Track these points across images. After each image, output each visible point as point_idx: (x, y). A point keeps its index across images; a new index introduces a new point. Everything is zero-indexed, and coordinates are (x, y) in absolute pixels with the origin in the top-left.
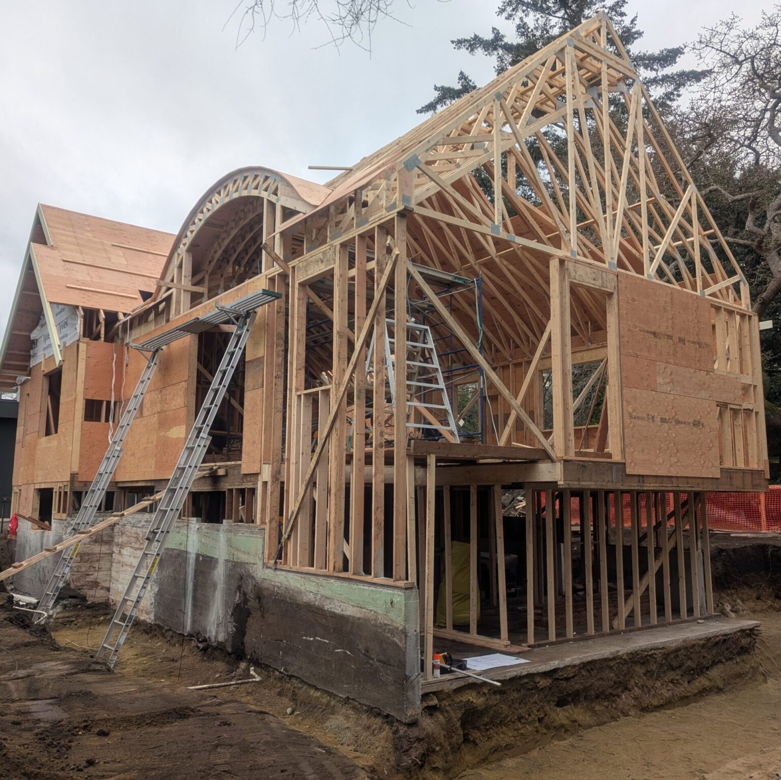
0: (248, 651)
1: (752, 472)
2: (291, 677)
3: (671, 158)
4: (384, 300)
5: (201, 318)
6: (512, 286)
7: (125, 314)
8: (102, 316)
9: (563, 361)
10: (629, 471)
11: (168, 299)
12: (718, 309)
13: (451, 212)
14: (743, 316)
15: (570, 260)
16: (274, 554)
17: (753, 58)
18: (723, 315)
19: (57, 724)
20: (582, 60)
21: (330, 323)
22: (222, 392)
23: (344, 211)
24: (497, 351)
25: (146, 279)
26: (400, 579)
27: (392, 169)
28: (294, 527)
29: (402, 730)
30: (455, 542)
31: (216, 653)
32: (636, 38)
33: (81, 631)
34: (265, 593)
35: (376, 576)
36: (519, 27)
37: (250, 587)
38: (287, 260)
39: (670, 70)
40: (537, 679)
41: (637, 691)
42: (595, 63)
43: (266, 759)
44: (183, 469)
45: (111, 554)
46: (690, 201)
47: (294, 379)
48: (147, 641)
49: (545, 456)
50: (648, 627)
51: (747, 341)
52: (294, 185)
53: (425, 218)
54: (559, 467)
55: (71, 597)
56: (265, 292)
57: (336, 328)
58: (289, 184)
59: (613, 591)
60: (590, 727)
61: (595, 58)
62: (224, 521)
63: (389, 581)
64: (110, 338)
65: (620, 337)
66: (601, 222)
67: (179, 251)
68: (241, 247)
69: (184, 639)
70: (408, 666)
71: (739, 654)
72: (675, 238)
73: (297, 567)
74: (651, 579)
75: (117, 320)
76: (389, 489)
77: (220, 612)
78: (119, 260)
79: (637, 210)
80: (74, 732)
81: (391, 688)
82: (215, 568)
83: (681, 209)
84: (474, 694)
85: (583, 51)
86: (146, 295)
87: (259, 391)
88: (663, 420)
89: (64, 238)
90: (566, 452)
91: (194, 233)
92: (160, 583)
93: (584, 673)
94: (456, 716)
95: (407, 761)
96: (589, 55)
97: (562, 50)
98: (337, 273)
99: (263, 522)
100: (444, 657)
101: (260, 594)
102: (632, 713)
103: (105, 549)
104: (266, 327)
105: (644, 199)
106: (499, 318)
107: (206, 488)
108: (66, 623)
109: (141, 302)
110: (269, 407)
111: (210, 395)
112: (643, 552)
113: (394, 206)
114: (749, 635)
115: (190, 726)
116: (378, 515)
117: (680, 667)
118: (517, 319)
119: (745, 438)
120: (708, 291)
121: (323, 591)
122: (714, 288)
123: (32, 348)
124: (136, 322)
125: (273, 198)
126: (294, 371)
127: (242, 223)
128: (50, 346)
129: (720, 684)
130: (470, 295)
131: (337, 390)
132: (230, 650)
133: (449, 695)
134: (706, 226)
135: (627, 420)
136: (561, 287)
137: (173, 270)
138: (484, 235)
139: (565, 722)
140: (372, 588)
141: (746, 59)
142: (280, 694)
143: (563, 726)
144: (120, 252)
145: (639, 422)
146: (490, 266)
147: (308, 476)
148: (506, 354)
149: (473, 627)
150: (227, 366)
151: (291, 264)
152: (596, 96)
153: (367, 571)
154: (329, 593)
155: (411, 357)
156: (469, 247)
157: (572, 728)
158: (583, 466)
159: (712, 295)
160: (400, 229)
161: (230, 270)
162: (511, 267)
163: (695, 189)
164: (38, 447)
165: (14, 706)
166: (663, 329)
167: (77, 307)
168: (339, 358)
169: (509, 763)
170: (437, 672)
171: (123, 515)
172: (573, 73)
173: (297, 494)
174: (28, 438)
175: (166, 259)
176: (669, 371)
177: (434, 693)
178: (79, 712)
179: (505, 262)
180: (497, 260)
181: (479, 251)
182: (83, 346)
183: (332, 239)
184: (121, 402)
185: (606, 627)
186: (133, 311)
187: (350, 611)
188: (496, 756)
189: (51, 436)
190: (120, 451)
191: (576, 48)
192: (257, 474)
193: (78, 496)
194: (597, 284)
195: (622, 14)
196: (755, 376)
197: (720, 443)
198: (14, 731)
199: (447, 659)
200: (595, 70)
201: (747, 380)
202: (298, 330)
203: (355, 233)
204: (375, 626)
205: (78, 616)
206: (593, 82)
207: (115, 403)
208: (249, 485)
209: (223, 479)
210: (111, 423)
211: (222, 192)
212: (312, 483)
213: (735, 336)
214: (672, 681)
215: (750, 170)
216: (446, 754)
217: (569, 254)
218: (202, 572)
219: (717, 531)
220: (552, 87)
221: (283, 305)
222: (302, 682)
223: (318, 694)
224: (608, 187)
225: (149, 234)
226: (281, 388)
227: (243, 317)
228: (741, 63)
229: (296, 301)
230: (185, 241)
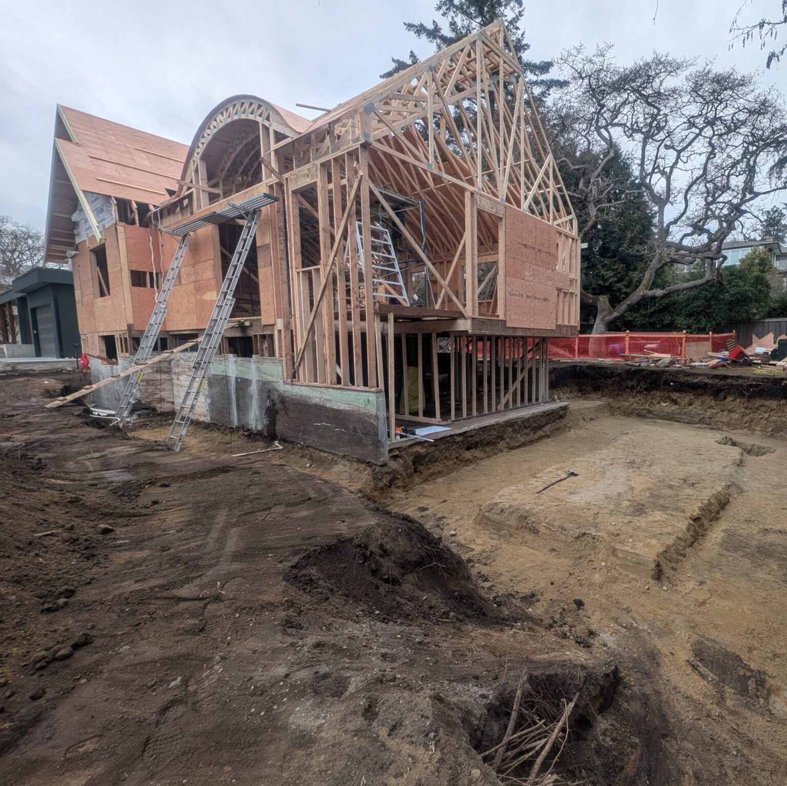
0: (279, 434)
1: (572, 327)
2: (308, 447)
3: (541, 137)
4: (354, 207)
5: (218, 212)
6: (445, 210)
7: (155, 206)
8: (135, 206)
9: (473, 258)
10: (508, 325)
11: (190, 196)
12: (560, 234)
13: (402, 151)
14: (573, 239)
15: (477, 193)
16: (290, 375)
17: (590, 76)
18: (563, 237)
19: (126, 483)
20: (488, 53)
21: (317, 222)
22: (240, 267)
23: (323, 140)
24: (437, 252)
25: (170, 180)
26: (373, 387)
27: (355, 111)
28: (302, 358)
29: (378, 469)
30: (410, 367)
31: (257, 437)
32: (526, 49)
33: (155, 430)
34: (287, 399)
35: (358, 386)
36: (451, 23)
37: (276, 396)
38: (281, 173)
39: (545, 77)
40: (455, 437)
41: (508, 440)
42: (496, 57)
43: (283, 490)
44: (216, 320)
45: (171, 380)
46: (549, 165)
47: (294, 260)
48: (207, 433)
49: (462, 316)
50: (515, 408)
51: (574, 254)
52: (283, 115)
53: (385, 154)
54: (469, 322)
55: (143, 409)
56: (266, 195)
57: (321, 226)
58: (278, 113)
59: (498, 391)
60: (483, 459)
61: (496, 54)
62: (253, 356)
63: (366, 389)
64: (145, 223)
65: (506, 245)
66: (497, 171)
67: (194, 158)
68: (246, 161)
69: (232, 431)
70: (380, 435)
71: (558, 419)
72: (540, 187)
73: (307, 383)
74: (518, 384)
75: (148, 210)
76: (363, 335)
77: (257, 412)
78: (144, 162)
79: (519, 166)
80: (142, 486)
81: (371, 448)
82: (250, 386)
83: (543, 169)
84: (420, 447)
85: (489, 47)
86: (171, 193)
87: (269, 268)
88: (528, 297)
89: (88, 138)
90: (473, 313)
91: (205, 145)
92: (211, 396)
93: (481, 432)
94: (410, 460)
95: (381, 484)
96: (492, 51)
97: (475, 42)
98: (319, 185)
99: (281, 356)
100: (403, 429)
101: (283, 400)
102: (505, 450)
103: (164, 376)
104: (270, 222)
105: (523, 160)
106: (437, 231)
107: (238, 334)
108: (143, 426)
109: (168, 197)
110: (277, 279)
111: (230, 270)
112: (515, 370)
113: (357, 140)
114: (564, 410)
115: (231, 476)
116: (357, 350)
117: (530, 426)
118: (448, 232)
119: (570, 309)
120: (556, 223)
121: (325, 397)
122: (559, 221)
123: (75, 229)
124: (165, 213)
125: (267, 123)
126: (293, 255)
127: (245, 142)
128: (90, 228)
129: (548, 433)
130: (417, 212)
131: (325, 269)
132: (266, 434)
133: (405, 449)
134: (557, 182)
135: (508, 296)
136: (472, 210)
137: (191, 174)
138: (425, 171)
139: (470, 457)
140: (356, 393)
141: (586, 76)
142: (302, 457)
143: (469, 460)
144: (144, 155)
145: (514, 297)
146: (430, 194)
147: (309, 326)
148: (442, 254)
149: (421, 413)
150: (242, 249)
151: (285, 176)
152: (496, 83)
153: (353, 383)
154: (328, 398)
155: (375, 248)
156: (416, 180)
157: (474, 460)
158: (483, 322)
159: (558, 225)
160: (364, 157)
161: (240, 179)
162: (444, 197)
163: (552, 157)
164: (95, 306)
165: (90, 475)
166: (530, 243)
167: (109, 197)
168: (325, 247)
169: (440, 480)
170: (398, 437)
171: (173, 352)
172: (481, 62)
173: (302, 337)
174: (85, 299)
175: (183, 165)
176: (532, 268)
177: (397, 448)
178: (144, 474)
179: (440, 193)
180: (435, 191)
181: (423, 184)
182: (120, 229)
183: (314, 160)
184: (161, 274)
185: (494, 409)
186: (161, 204)
187: (343, 407)
188: (433, 477)
189: (105, 298)
190: (165, 308)
191: (483, 42)
192: (273, 325)
193: (137, 341)
194: (493, 211)
195: (517, 28)
196: (576, 274)
197: (557, 311)
198: (91, 490)
199: (404, 430)
200: (496, 63)
201: (572, 276)
202: (294, 226)
203: (331, 156)
204: (359, 414)
205: (151, 421)
206: (495, 72)
207: (157, 274)
208: (269, 332)
209: (250, 328)
210: (155, 288)
211: (224, 113)
212: (312, 330)
213: (569, 250)
214: (526, 434)
215: (585, 152)
216: (404, 479)
217: (477, 190)
218: (242, 389)
219: (555, 359)
220: (468, 70)
221: (282, 207)
222: (315, 449)
223: (326, 455)
224: (502, 147)
225: (169, 144)
226: (285, 267)
227: (252, 213)
228: (583, 79)
229: (291, 204)
230: (197, 150)
